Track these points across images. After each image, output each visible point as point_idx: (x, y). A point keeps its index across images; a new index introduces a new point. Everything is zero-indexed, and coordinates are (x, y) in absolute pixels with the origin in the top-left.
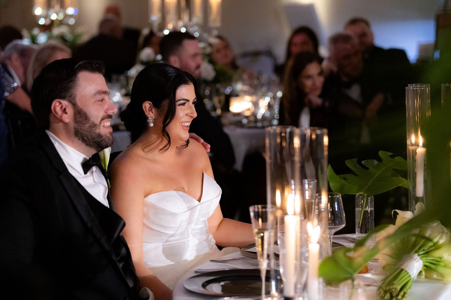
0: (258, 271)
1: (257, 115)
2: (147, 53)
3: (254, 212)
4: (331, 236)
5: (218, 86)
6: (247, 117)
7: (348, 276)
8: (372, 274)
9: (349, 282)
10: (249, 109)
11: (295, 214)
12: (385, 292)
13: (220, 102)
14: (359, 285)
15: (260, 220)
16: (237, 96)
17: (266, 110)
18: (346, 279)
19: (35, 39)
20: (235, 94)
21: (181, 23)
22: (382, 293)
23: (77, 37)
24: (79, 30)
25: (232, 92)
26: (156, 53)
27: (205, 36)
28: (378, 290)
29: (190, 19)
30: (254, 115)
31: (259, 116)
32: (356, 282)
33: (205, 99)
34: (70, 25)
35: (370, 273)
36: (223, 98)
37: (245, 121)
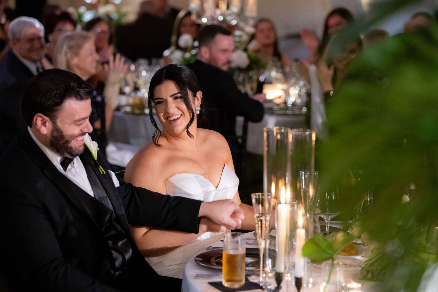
0: (258, 250)
1: (288, 102)
2: (186, 39)
3: (256, 199)
4: (328, 222)
5: (251, 73)
6: (278, 105)
7: (329, 256)
8: (362, 257)
9: (330, 261)
10: (280, 97)
11: (286, 203)
12: (368, 272)
13: (252, 89)
14: (338, 264)
15: (260, 205)
16: (270, 83)
17: (296, 98)
18: (327, 259)
19: (82, 17)
20: (268, 82)
21: (218, 12)
22: (365, 272)
23: (122, 15)
24: (125, 9)
25: (265, 79)
26: (194, 40)
27: (242, 24)
28: (362, 270)
29: (228, 7)
30: (285, 103)
31: (290, 103)
32: (335, 262)
33: (239, 86)
34: (116, 4)
35: (360, 255)
36: (255, 85)
37: (276, 108)
